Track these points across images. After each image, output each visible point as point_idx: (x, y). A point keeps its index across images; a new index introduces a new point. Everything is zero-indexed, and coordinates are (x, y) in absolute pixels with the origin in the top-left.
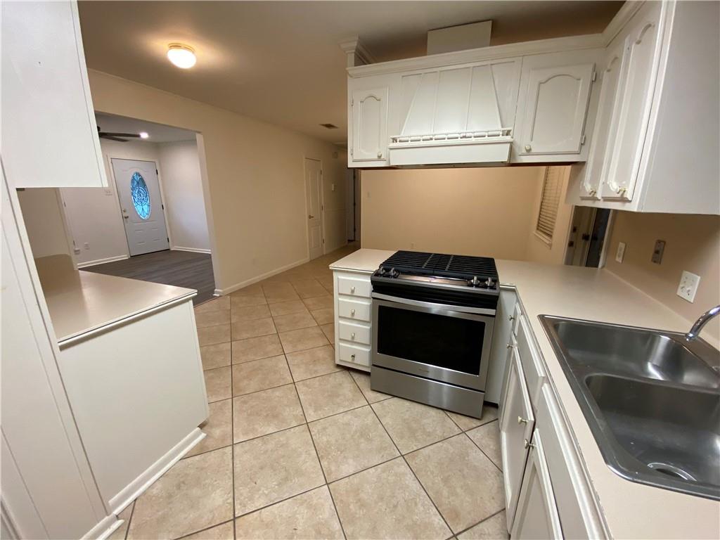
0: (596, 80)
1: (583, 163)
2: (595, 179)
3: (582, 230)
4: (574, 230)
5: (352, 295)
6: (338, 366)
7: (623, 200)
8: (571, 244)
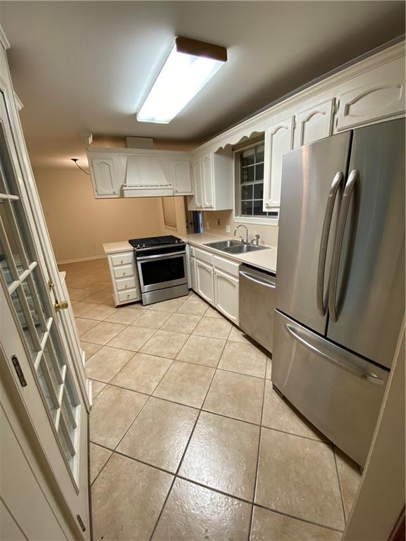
0: (191, 167)
1: (192, 196)
2: (200, 202)
3: (189, 221)
4: (187, 221)
5: (122, 264)
6: (118, 307)
7: (212, 208)
8: (187, 227)
